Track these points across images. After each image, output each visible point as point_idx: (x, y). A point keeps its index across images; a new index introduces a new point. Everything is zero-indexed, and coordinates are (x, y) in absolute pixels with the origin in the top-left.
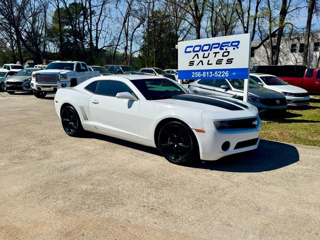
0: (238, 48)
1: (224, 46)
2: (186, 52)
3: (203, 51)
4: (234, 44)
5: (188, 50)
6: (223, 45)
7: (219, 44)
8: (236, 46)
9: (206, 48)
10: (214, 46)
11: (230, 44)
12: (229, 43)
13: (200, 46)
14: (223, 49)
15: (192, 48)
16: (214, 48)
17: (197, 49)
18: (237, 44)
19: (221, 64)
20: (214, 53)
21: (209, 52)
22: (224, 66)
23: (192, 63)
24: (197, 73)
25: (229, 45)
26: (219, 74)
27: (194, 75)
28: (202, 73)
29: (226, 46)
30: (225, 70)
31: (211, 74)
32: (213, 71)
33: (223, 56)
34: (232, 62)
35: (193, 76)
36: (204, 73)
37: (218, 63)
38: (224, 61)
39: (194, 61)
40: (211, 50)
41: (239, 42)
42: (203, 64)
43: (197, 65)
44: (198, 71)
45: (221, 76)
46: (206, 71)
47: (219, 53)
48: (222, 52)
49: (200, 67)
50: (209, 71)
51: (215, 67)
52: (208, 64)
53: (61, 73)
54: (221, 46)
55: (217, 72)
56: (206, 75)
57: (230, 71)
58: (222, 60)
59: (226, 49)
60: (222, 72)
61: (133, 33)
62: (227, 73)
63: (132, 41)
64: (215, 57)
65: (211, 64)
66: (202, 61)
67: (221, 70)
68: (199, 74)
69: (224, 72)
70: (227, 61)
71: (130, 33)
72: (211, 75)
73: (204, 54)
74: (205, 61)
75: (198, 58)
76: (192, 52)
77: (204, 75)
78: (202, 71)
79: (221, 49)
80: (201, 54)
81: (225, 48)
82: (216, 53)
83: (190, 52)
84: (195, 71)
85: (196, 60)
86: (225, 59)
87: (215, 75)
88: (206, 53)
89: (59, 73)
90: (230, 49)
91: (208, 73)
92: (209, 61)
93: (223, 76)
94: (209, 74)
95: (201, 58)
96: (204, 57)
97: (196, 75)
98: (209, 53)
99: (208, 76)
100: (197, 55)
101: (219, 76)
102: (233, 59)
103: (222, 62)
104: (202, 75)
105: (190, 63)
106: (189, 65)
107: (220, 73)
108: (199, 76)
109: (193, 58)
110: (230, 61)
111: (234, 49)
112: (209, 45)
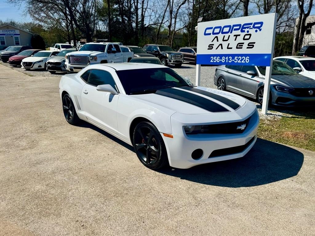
0: (260, 30)
1: (245, 28)
2: (205, 34)
3: (223, 33)
4: (256, 26)
5: (208, 32)
6: (245, 26)
7: (240, 25)
8: (259, 28)
9: (226, 30)
10: (235, 28)
11: (252, 26)
12: (251, 24)
13: (220, 27)
14: (244, 31)
15: (212, 30)
16: (235, 30)
17: (217, 31)
18: (259, 25)
19: (242, 48)
20: (234, 36)
21: (229, 34)
22: (244, 50)
23: (211, 47)
24: (216, 57)
25: (250, 27)
26: (238, 59)
27: (213, 60)
28: (221, 58)
29: (247, 28)
30: (246, 55)
31: (230, 59)
32: (233, 56)
33: (244, 39)
34: (253, 46)
35: (211, 61)
36: (223, 58)
37: (238, 47)
38: (245, 46)
39: (213, 45)
40: (231, 33)
41: (262, 23)
42: (222, 48)
43: (217, 49)
44: (217, 55)
45: (240, 62)
46: (225, 55)
47: (239, 35)
48: (243, 34)
49: (220, 51)
50: (228, 55)
51: (235, 51)
52: (228, 48)
53: (91, 55)
54: (242, 28)
55: (237, 57)
56: (226, 60)
57: (251, 56)
58: (243, 43)
59: (248, 32)
60: (243, 58)
61: (178, 10)
62: (248, 58)
63: (176, 18)
64: (235, 40)
65: (231, 48)
66: (221, 45)
67: (242, 55)
68: (217, 59)
69: (244, 58)
70: (248, 45)
71: (175, 9)
72: (230, 61)
73: (224, 36)
74: (225, 44)
75: (218, 41)
76: (212, 34)
77: (223, 60)
78: (221, 56)
79: (242, 31)
80: (220, 36)
81: (246, 30)
82: (236, 36)
83: (210, 34)
84: (214, 55)
85: (216, 44)
86: (246, 43)
87: (235, 60)
88: (227, 36)
89: (89, 55)
90: (252, 31)
91: (227, 58)
92: (229, 44)
93: (243, 62)
94: (229, 59)
95: (221, 41)
96: (223, 40)
97: (215, 60)
98: (229, 36)
99: (227, 62)
100: (217, 37)
101: (239, 62)
102: (254, 43)
103: (242, 46)
104: (221, 60)
105: (209, 47)
106: (208, 49)
107: (240, 58)
108: (218, 62)
109: (212, 41)
110: (251, 45)
111: (256, 31)
112: (230, 26)
